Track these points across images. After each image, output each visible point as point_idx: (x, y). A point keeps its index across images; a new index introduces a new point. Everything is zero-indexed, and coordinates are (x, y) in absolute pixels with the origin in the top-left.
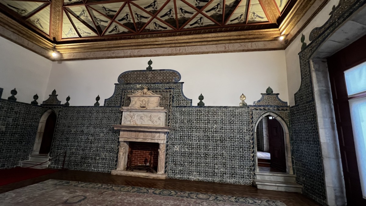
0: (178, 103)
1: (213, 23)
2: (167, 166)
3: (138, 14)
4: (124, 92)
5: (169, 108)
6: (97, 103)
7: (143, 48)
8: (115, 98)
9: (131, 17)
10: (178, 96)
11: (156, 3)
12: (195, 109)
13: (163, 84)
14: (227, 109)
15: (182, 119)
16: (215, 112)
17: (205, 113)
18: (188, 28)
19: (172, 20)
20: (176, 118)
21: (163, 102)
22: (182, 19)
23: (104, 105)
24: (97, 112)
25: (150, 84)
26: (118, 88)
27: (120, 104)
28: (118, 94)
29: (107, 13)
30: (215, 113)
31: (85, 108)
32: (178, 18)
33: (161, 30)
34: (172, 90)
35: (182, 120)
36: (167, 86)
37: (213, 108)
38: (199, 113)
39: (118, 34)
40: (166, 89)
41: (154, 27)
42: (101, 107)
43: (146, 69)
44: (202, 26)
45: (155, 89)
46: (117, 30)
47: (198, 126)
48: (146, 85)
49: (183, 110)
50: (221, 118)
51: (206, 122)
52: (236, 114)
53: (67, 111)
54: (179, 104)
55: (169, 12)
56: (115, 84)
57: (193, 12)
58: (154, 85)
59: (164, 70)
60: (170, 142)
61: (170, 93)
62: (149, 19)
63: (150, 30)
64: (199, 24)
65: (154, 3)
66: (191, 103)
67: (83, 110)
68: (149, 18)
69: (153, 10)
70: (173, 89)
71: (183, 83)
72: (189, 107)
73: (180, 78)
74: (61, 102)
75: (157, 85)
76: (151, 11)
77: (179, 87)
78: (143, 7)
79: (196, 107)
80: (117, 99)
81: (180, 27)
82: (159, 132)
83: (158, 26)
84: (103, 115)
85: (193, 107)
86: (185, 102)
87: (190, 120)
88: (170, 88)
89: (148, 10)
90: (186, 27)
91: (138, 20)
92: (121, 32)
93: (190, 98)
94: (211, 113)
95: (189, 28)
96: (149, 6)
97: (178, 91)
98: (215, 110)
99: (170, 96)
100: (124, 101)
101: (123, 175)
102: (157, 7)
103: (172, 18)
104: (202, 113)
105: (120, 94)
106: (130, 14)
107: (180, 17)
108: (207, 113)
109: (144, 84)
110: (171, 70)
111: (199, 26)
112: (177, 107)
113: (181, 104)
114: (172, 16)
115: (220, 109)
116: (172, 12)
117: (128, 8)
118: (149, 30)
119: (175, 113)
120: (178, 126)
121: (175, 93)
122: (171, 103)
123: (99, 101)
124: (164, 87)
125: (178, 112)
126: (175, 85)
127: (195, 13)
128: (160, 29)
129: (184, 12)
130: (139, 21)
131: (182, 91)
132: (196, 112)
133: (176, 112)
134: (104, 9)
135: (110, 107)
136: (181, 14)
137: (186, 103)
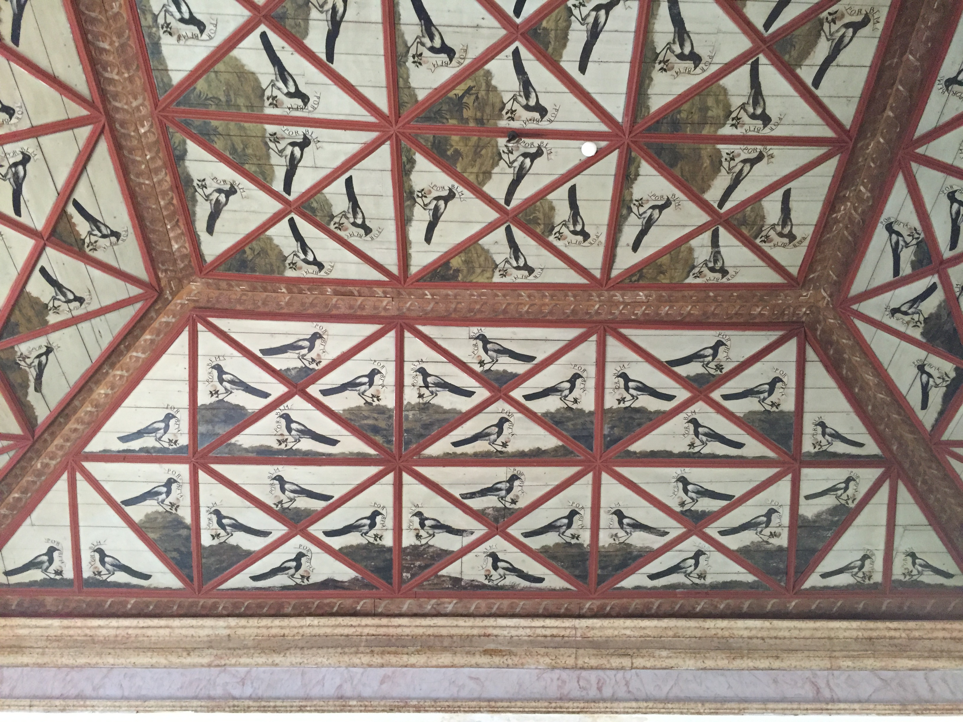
1: (750, 578)
3: (426, 515)
7: (413, 666)
9: (390, 523)
11: (516, 483)
18: (637, 588)
19: (574, 551)
22: (618, 550)
29: (281, 502)
32: (601, 544)
33: (512, 587)
39: (297, 587)
41: (483, 572)
44: (704, 586)
46: (301, 571)
55: (566, 521)
57: (667, 530)
62: (467, 540)
63: (460, 580)
64: (688, 575)
65: (508, 481)
68: (472, 533)
69: (500, 505)
76: (490, 511)
78: (456, 493)
81: (601, 580)
83: (504, 568)
89: (475, 504)
90: (629, 582)
91: (418, 537)
92: (315, 579)
95: (645, 588)
96: (484, 493)
102: (517, 496)
103: (574, 541)
106: (389, 513)
107: (612, 541)
111: (688, 582)
114: (573, 536)
116: (580, 523)
117: (390, 489)
118: (456, 581)
127: (673, 534)
128: (512, 579)
129: (628, 525)
130: (424, 542)
134: (278, 486)
136: (614, 532)
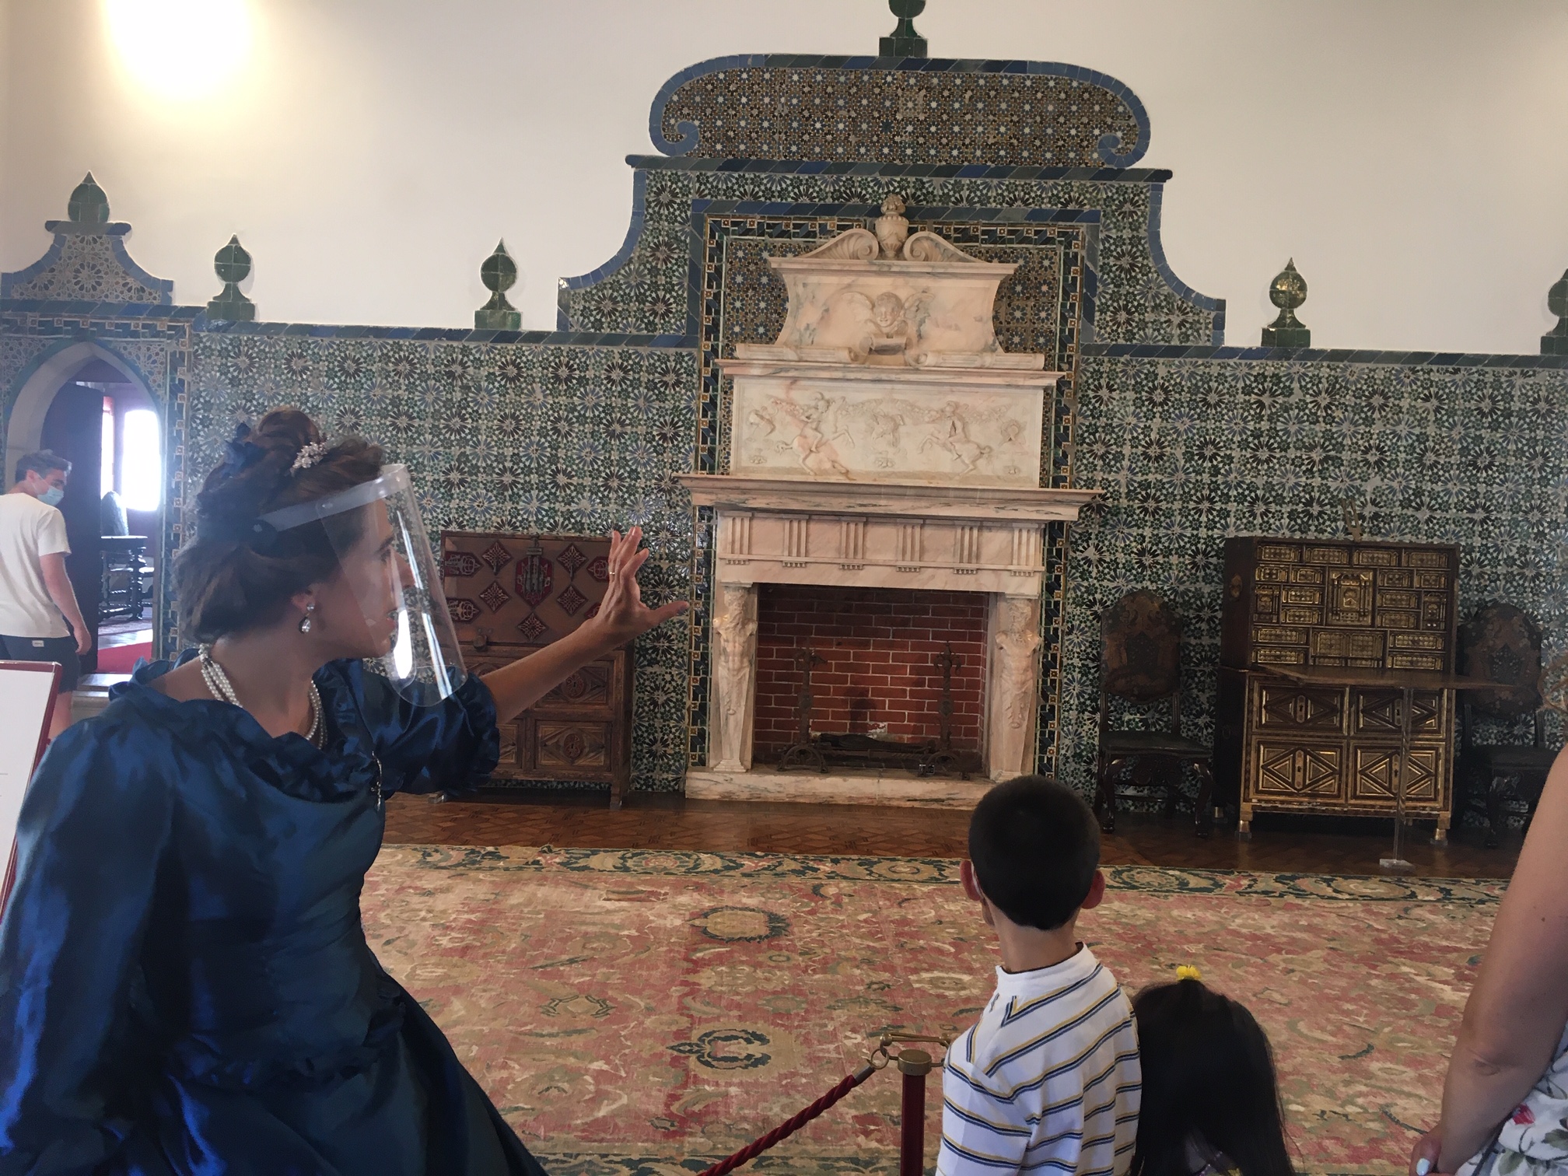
0: (1128, 322)
2: (1052, 733)
4: (716, 227)
5: (1061, 358)
6: (498, 304)
8: (640, 274)
10: (1128, 271)
12: (1246, 370)
13: (1017, 176)
14: (1457, 371)
15: (1154, 436)
16: (1374, 392)
17: (1309, 399)
20: (1109, 428)
21: (1018, 314)
23: (562, 322)
24: (512, 380)
25: (916, 170)
26: (665, 197)
27: (690, 320)
28: (668, 245)
30: (1377, 400)
31: (405, 342)
34: (1083, 228)
35: (1150, 445)
36: (1046, 194)
37: (1364, 365)
38: (1266, 400)
40: (1037, 215)
42: (537, 337)
43: (874, 51)
45: (958, 213)
47: (1260, 482)
48: (884, 180)
49: (1162, 371)
50: (1417, 431)
51: (1317, 455)
52: (1516, 406)
53: (243, 361)
54: (1130, 336)
56: (631, 160)
58: (943, 186)
59: (1019, 66)
60: (1067, 591)
61: (1068, 246)
66: (1219, 324)
67: (385, 358)
70: (1093, 217)
71: (1166, 175)
72: (1203, 352)
73: (1145, 136)
74: (168, 285)
75: (973, 188)
77: (1134, 204)
79: (1248, 354)
80: (662, 280)
82: (1006, 524)
84: (563, 400)
85: (1233, 352)
86: (1176, 319)
87: (1206, 443)
88: (1065, 215)
93: (1212, 293)
94: (1350, 399)
97: (1127, 234)
98: (1380, 375)
99: (1067, 272)
100: (717, 296)
101: (771, 797)
104: (1293, 399)
105: (677, 238)
108: (1324, 399)
109: (869, 169)
110: (1073, 70)
112: (1116, 351)
113: (1149, 331)
115: (1414, 371)
119: (1104, 393)
120: (1123, 482)
121: (1107, 253)
122: (1075, 323)
123: (512, 296)
124: (1025, 202)
125: (1124, 388)
126: (1106, 190)
131: (1155, 237)
132: (1248, 390)
133: (1111, 389)
135: (611, 340)
137: (1181, 325)
